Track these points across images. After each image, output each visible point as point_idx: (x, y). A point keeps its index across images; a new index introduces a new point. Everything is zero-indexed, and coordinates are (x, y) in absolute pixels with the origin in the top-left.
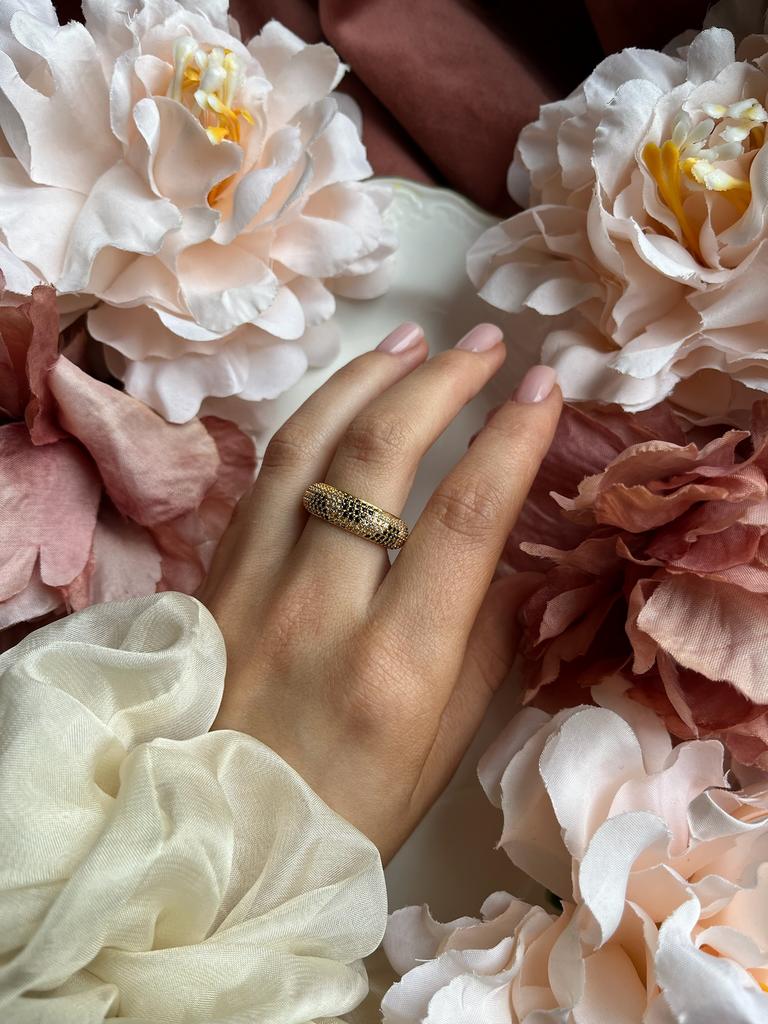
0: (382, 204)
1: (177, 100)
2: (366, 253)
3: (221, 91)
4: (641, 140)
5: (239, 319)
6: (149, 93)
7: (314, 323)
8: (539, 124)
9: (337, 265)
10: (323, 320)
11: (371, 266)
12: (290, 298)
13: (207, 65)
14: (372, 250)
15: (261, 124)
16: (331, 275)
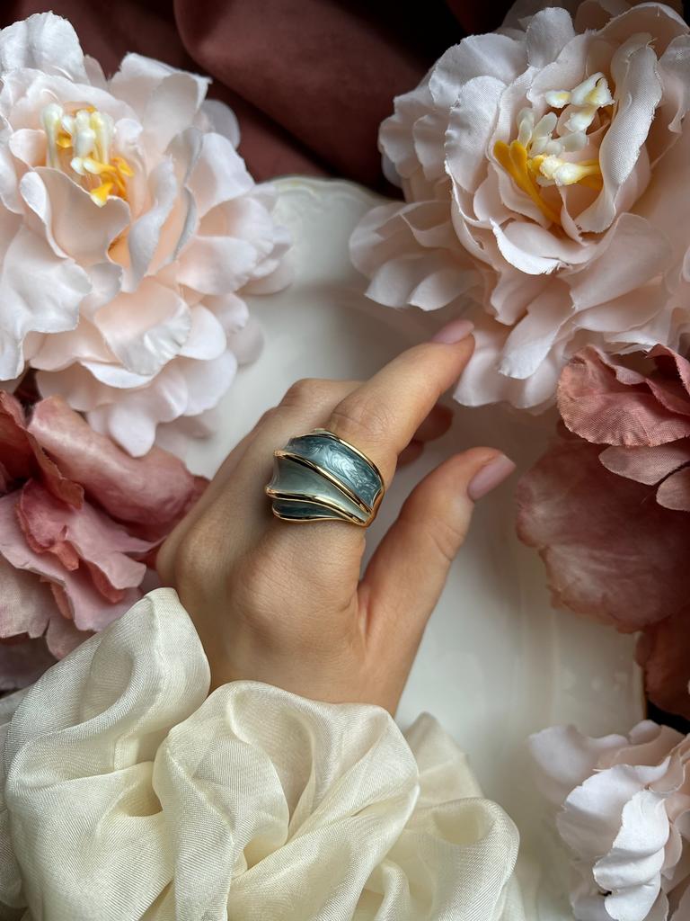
0: (269, 204)
1: (57, 169)
2: (264, 256)
3: (95, 149)
4: (490, 137)
5: (164, 357)
6: (31, 167)
7: (233, 334)
8: (395, 118)
10: (240, 328)
13: (76, 130)
14: (269, 252)
15: (140, 166)
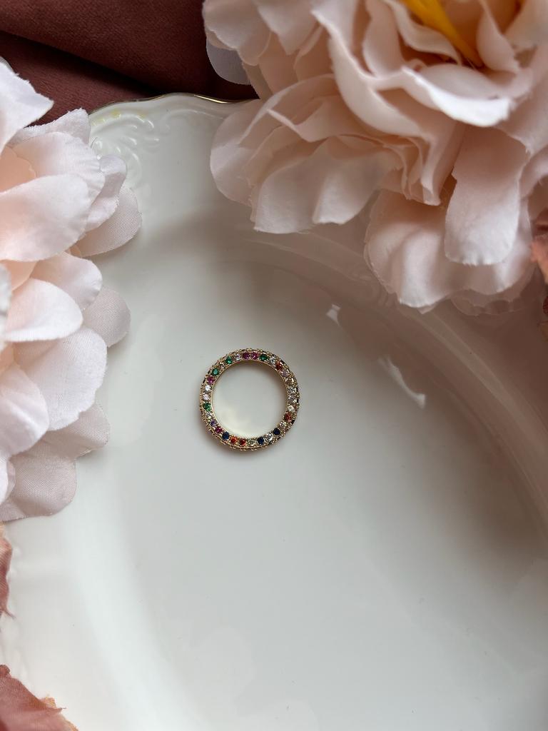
2: (97, 193)
7: (89, 303)
9: (75, 227)
10: (96, 293)
11: (111, 205)
12: (45, 290)
14: (102, 186)
16: (75, 240)
